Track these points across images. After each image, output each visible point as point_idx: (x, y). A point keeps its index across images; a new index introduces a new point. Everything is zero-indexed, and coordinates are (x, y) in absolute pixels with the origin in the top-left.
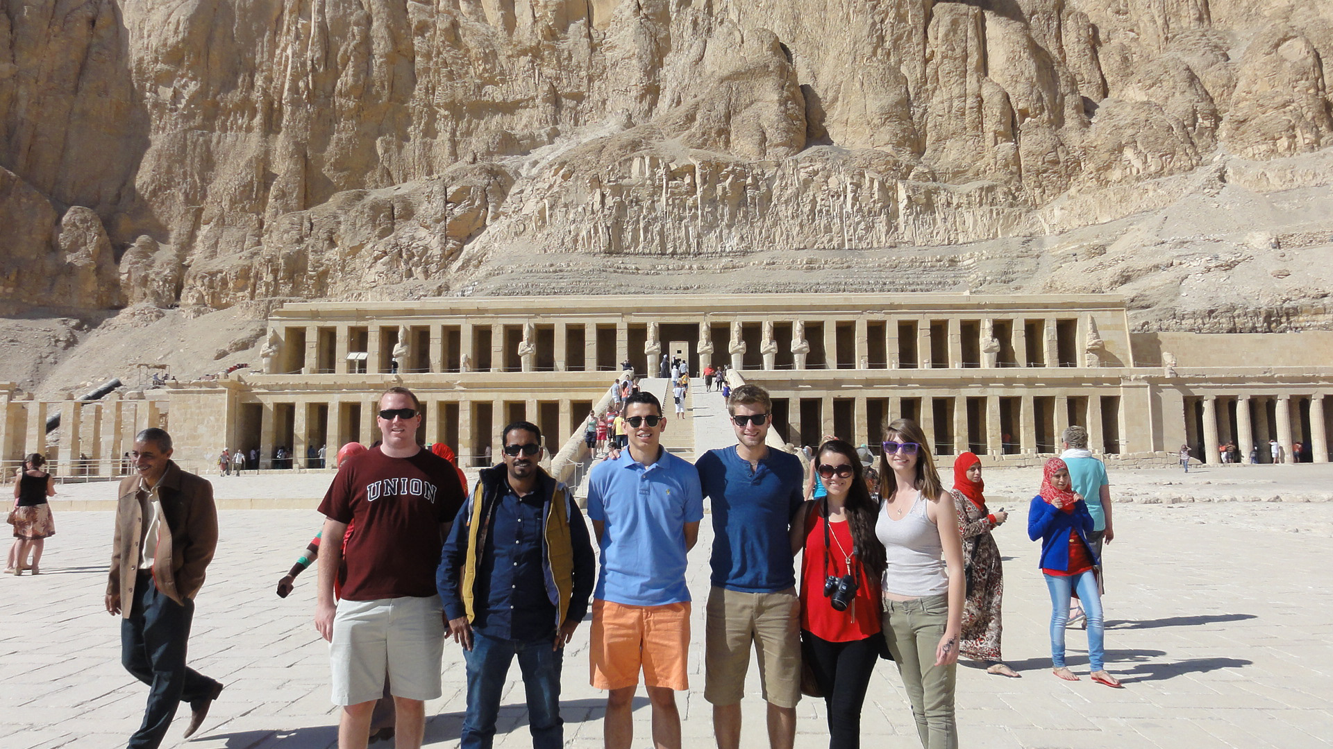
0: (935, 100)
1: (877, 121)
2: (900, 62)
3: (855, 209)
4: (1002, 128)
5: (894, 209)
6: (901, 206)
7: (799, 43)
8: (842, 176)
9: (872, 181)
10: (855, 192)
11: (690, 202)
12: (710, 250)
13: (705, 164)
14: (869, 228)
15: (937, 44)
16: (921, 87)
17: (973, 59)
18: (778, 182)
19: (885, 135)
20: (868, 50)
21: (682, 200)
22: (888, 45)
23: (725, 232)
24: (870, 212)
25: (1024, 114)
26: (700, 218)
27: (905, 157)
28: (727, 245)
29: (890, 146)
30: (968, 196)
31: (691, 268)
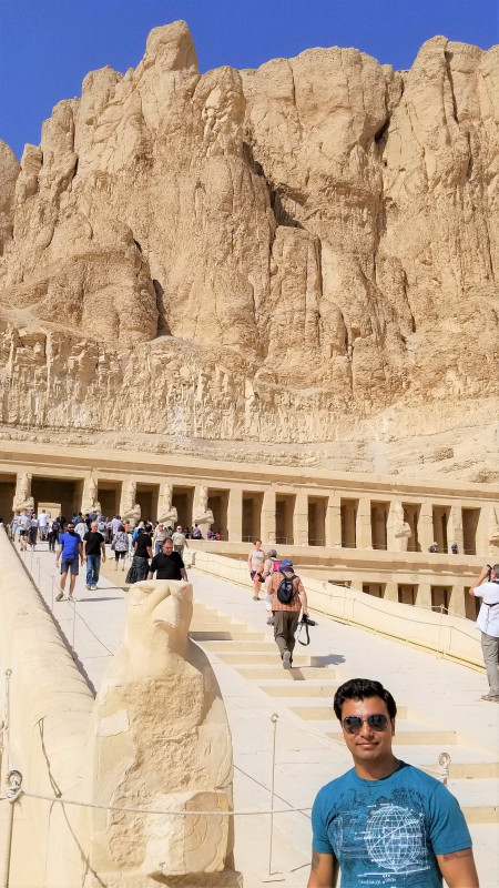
0: (278, 311)
1: (226, 321)
2: (248, 271)
3: (205, 399)
4: (338, 343)
5: (241, 404)
6: (248, 403)
7: (152, 240)
8: (193, 367)
9: (222, 375)
10: (206, 383)
11: (38, 372)
12: (57, 424)
13: (56, 335)
14: (218, 419)
15: (281, 259)
16: (264, 298)
17: (313, 278)
18: (130, 364)
19: (233, 335)
20: (220, 255)
21: (30, 369)
22: (236, 253)
23: (75, 407)
24: (219, 404)
25: (356, 333)
26: (48, 390)
27: (251, 358)
28: (76, 421)
29: (238, 346)
30: (310, 399)
31: (35, 440)
